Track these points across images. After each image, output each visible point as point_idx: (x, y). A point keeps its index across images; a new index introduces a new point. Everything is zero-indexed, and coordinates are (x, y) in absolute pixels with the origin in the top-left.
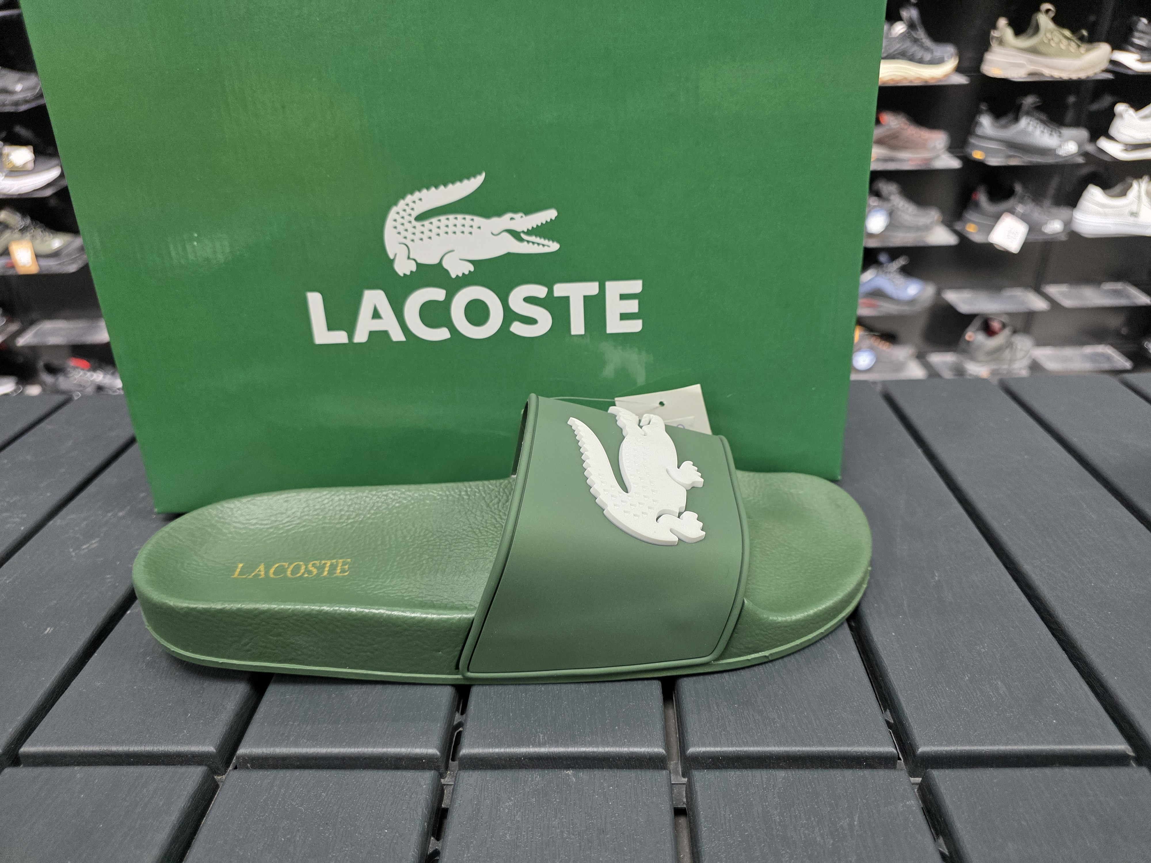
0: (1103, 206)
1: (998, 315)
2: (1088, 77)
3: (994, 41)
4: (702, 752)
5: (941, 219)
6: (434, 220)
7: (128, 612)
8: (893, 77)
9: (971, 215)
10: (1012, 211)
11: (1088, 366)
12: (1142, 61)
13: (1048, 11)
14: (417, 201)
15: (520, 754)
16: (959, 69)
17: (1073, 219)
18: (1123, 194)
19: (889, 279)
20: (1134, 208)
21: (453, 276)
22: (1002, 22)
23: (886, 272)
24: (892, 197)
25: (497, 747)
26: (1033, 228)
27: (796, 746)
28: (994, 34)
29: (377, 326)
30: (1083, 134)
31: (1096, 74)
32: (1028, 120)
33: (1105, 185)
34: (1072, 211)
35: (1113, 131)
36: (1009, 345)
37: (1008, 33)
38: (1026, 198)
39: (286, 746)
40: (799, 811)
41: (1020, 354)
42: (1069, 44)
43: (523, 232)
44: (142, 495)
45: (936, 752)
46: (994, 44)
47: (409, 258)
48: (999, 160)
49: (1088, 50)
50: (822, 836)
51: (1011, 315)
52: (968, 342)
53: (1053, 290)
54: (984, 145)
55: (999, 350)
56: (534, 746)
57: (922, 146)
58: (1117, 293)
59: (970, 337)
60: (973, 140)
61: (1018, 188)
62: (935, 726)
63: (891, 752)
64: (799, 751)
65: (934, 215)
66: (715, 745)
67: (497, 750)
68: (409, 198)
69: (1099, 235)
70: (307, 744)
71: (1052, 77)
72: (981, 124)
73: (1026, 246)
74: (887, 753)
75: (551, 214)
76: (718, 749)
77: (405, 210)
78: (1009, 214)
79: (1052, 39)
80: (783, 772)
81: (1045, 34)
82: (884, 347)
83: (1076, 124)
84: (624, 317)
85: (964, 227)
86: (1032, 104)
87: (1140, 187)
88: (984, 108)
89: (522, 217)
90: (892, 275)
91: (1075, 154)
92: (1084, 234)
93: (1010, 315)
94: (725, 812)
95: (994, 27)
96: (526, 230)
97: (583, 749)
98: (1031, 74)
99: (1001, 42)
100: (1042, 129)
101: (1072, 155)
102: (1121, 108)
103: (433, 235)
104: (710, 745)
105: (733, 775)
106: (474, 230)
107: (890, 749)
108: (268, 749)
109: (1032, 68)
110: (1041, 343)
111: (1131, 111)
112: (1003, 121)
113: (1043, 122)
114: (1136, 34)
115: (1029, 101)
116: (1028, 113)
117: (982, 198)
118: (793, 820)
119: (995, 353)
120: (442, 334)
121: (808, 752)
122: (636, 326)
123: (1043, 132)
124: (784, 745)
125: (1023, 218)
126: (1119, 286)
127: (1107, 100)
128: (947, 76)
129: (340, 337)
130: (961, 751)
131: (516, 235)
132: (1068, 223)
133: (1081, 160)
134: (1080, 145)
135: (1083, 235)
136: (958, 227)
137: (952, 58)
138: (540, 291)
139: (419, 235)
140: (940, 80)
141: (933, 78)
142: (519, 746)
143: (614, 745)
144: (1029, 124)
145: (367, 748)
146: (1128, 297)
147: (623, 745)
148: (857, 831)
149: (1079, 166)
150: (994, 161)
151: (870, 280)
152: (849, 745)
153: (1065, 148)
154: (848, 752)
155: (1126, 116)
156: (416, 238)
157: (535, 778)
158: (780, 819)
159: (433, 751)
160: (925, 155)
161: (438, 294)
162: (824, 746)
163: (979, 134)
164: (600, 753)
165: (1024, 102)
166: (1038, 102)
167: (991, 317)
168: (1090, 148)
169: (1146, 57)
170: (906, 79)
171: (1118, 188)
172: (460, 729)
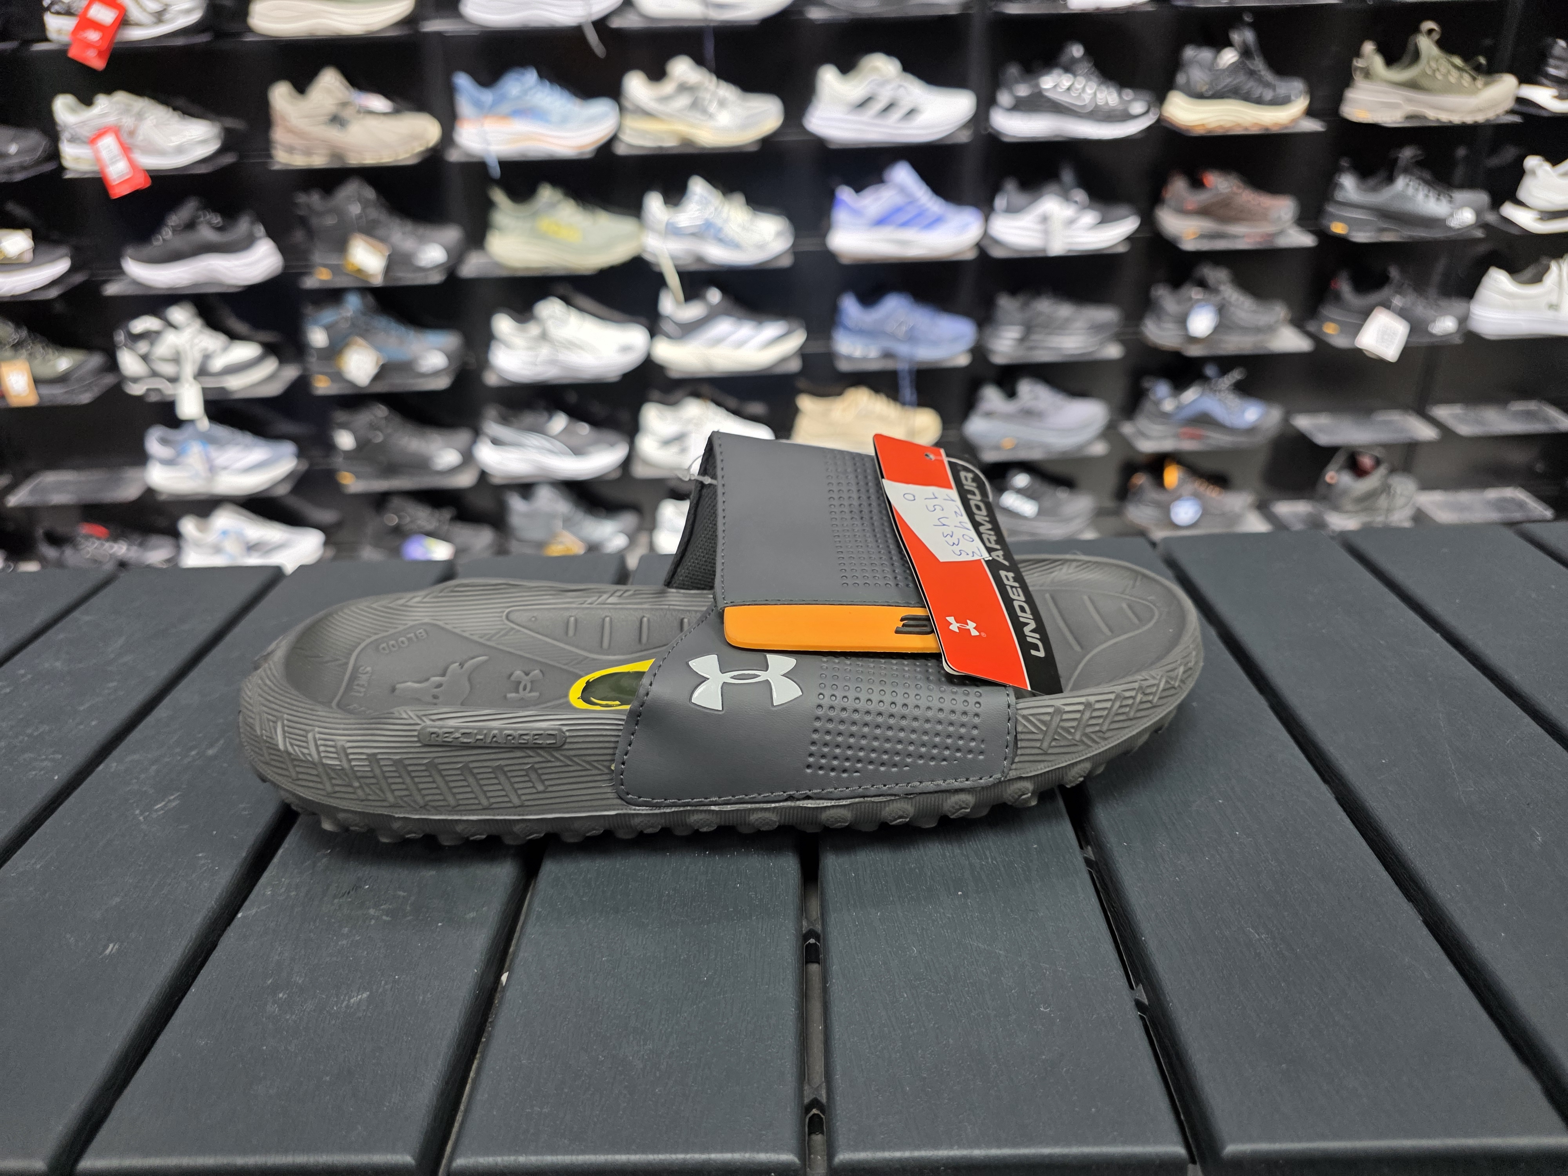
0: (1510, 295)
1: (1370, 447)
2: (1488, 120)
3: (1358, 73)
5: (1289, 317)
8: (1222, 123)
9: (1329, 311)
10: (1386, 305)
11: (1494, 516)
12: (1560, 97)
13: (1430, 32)
15: (937, 1161)
16: (1310, 112)
17: (1471, 315)
18: (1538, 279)
19: (1220, 400)
20: (1554, 299)
22: (1369, 47)
23: (1215, 391)
24: (1222, 288)
25: (898, 1150)
26: (1417, 327)
28: (1358, 63)
30: (1482, 198)
31: (1498, 116)
32: (1407, 180)
33: (1513, 269)
34: (1469, 304)
35: (1523, 193)
36: (1385, 488)
37: (1378, 62)
38: (1406, 286)
39: (536, 1153)
41: (1400, 501)
42: (1461, 77)
46: (1358, 78)
48: (1368, 234)
49: (1486, 84)
51: (1389, 447)
52: (1329, 485)
53: (1444, 412)
54: (1346, 215)
55: (1370, 496)
56: (961, 1146)
57: (1261, 216)
58: (1529, 415)
59: (1332, 478)
60: (1331, 209)
61: (1394, 273)
65: (1279, 311)
66: (1272, 1140)
67: (898, 1154)
69: (1506, 336)
70: (571, 1148)
71: (1438, 120)
72: (1341, 186)
73: (1407, 352)
78: (1384, 308)
79: (1438, 69)
81: (1428, 63)
82: (1213, 494)
83: (1469, 184)
85: (1320, 327)
86: (1412, 158)
87: (1560, 270)
88: (1346, 164)
90: (1222, 394)
91: (1472, 225)
92: (1485, 334)
93: (1386, 446)
95: (1358, 54)
97: (1046, 1151)
98: (1409, 117)
99: (1367, 74)
100: (1426, 192)
101: (1468, 227)
102: (1532, 162)
104: (1260, 1139)
108: (506, 1158)
109: (1411, 109)
110: (1426, 486)
111: (1547, 166)
112: (1371, 182)
113: (1427, 183)
114: (1552, 61)
115: (1407, 153)
116: (1406, 171)
117: (1345, 287)
119: (1367, 500)
123: (1427, 196)
125: (1402, 314)
126: (1532, 405)
127: (1509, 153)
128: (1295, 121)
132: (1463, 320)
133: (1479, 234)
134: (1478, 213)
135: (1484, 336)
136: (1312, 327)
137: (1300, 96)
140: (1286, 127)
141: (1276, 124)
142: (936, 1147)
143: (1097, 1142)
144: (1408, 185)
145: (675, 1153)
146: (1546, 420)
149: (1476, 241)
150: (1361, 237)
151: (1194, 401)
153: (1458, 217)
155: (1540, 173)
159: (788, 1157)
160: (1267, 228)
163: (1340, 200)
164: (1075, 1157)
165: (1400, 155)
166: (1421, 155)
167: (1361, 450)
168: (1491, 218)
169: (1565, 93)
170: (1239, 125)
171: (1529, 272)
172: (815, 1111)
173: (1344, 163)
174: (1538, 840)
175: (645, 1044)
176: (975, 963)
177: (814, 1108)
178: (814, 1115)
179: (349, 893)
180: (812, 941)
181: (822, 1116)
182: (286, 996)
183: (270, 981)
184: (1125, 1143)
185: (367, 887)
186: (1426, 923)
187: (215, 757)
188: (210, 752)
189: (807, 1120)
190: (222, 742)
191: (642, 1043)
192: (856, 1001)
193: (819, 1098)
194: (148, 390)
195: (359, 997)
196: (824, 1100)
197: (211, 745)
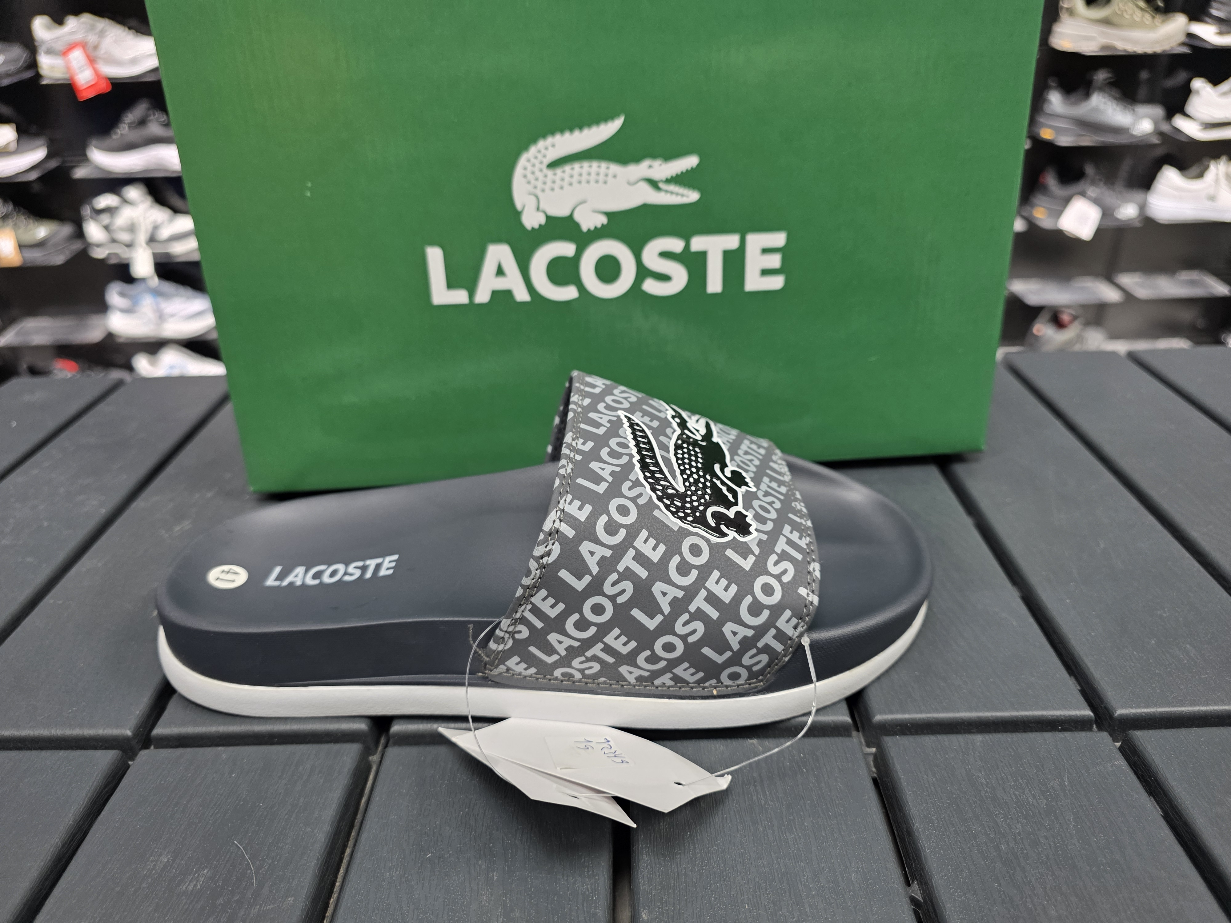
0: (1179, 189)
1: (1068, 307)
2: (1164, 51)
3: (1064, 11)
4: (889, 719)
6: (567, 168)
9: (1039, 199)
10: (1083, 194)
12: (1221, 33)
14: (550, 148)
17: (1147, 202)
18: (1200, 175)
20: (1211, 191)
21: (585, 228)
26: (1107, 213)
27: (989, 710)
28: (1064, 4)
29: (501, 284)
30: (1158, 111)
31: (1172, 48)
32: (1100, 97)
33: (1182, 166)
34: (1146, 195)
35: (1190, 108)
36: (1081, 337)
37: (1080, 3)
38: (1097, 180)
40: (1004, 773)
42: (1143, 16)
43: (662, 181)
45: (1134, 714)
46: (1064, 16)
47: (538, 209)
48: (1069, 139)
49: (1163, 22)
50: (1034, 796)
51: (1084, 307)
52: (1036, 337)
53: (1127, 280)
54: (1052, 124)
55: (1067, 345)
58: (1193, 283)
59: (1038, 331)
60: (1043, 120)
61: (1090, 170)
62: (1129, 689)
63: (1089, 715)
64: (992, 716)
66: (904, 712)
68: (541, 144)
69: (1175, 221)
71: (1125, 51)
72: (1050, 102)
73: (1099, 232)
74: (1084, 716)
75: (691, 162)
76: (907, 716)
77: (536, 158)
78: (1081, 197)
79: (1126, 11)
80: (980, 736)
81: (1118, 5)
83: (1150, 100)
84: (765, 272)
85: (1033, 212)
86: (1105, 80)
87: (1217, 169)
88: (1053, 84)
89: (661, 165)
91: (1150, 134)
92: (1159, 220)
93: (1081, 306)
94: (927, 776)
96: (664, 179)
98: (1104, 48)
99: (1071, 12)
100: (1114, 105)
101: (1147, 134)
102: (1198, 84)
103: (565, 184)
105: (929, 740)
106: (610, 179)
107: (1088, 713)
109: (1104, 41)
110: (1112, 337)
111: (1209, 87)
112: (1073, 98)
113: (1115, 98)
114: (1214, 4)
115: (1101, 76)
116: (1101, 89)
117: (1051, 180)
118: (1000, 782)
119: (1065, 348)
120: (569, 293)
121: (1001, 717)
122: (777, 283)
123: (1116, 109)
124: (976, 711)
125: (1096, 201)
126: (1194, 275)
127: (1182, 76)
129: (460, 297)
130: (1161, 713)
131: (654, 184)
132: (1142, 207)
133: (1155, 140)
134: (1156, 123)
135: (1157, 221)
136: (1028, 213)
138: (676, 245)
139: (549, 184)
144: (1101, 100)
146: (1204, 286)
148: (1069, 791)
149: (1153, 146)
150: (1065, 141)
152: (1043, 709)
153: (1139, 126)
154: (1043, 716)
155: (1203, 91)
156: (547, 187)
157: (719, 748)
158: (986, 781)
161: (567, 249)
162: (1017, 711)
163: (1048, 112)
165: (1095, 78)
166: (1111, 77)
167: (1061, 308)
168: (1165, 127)
169: (1224, 28)
171: (1194, 170)
173: (1052, 82)
174: (1103, 545)
186: (1023, 598)
194: (109, 254)
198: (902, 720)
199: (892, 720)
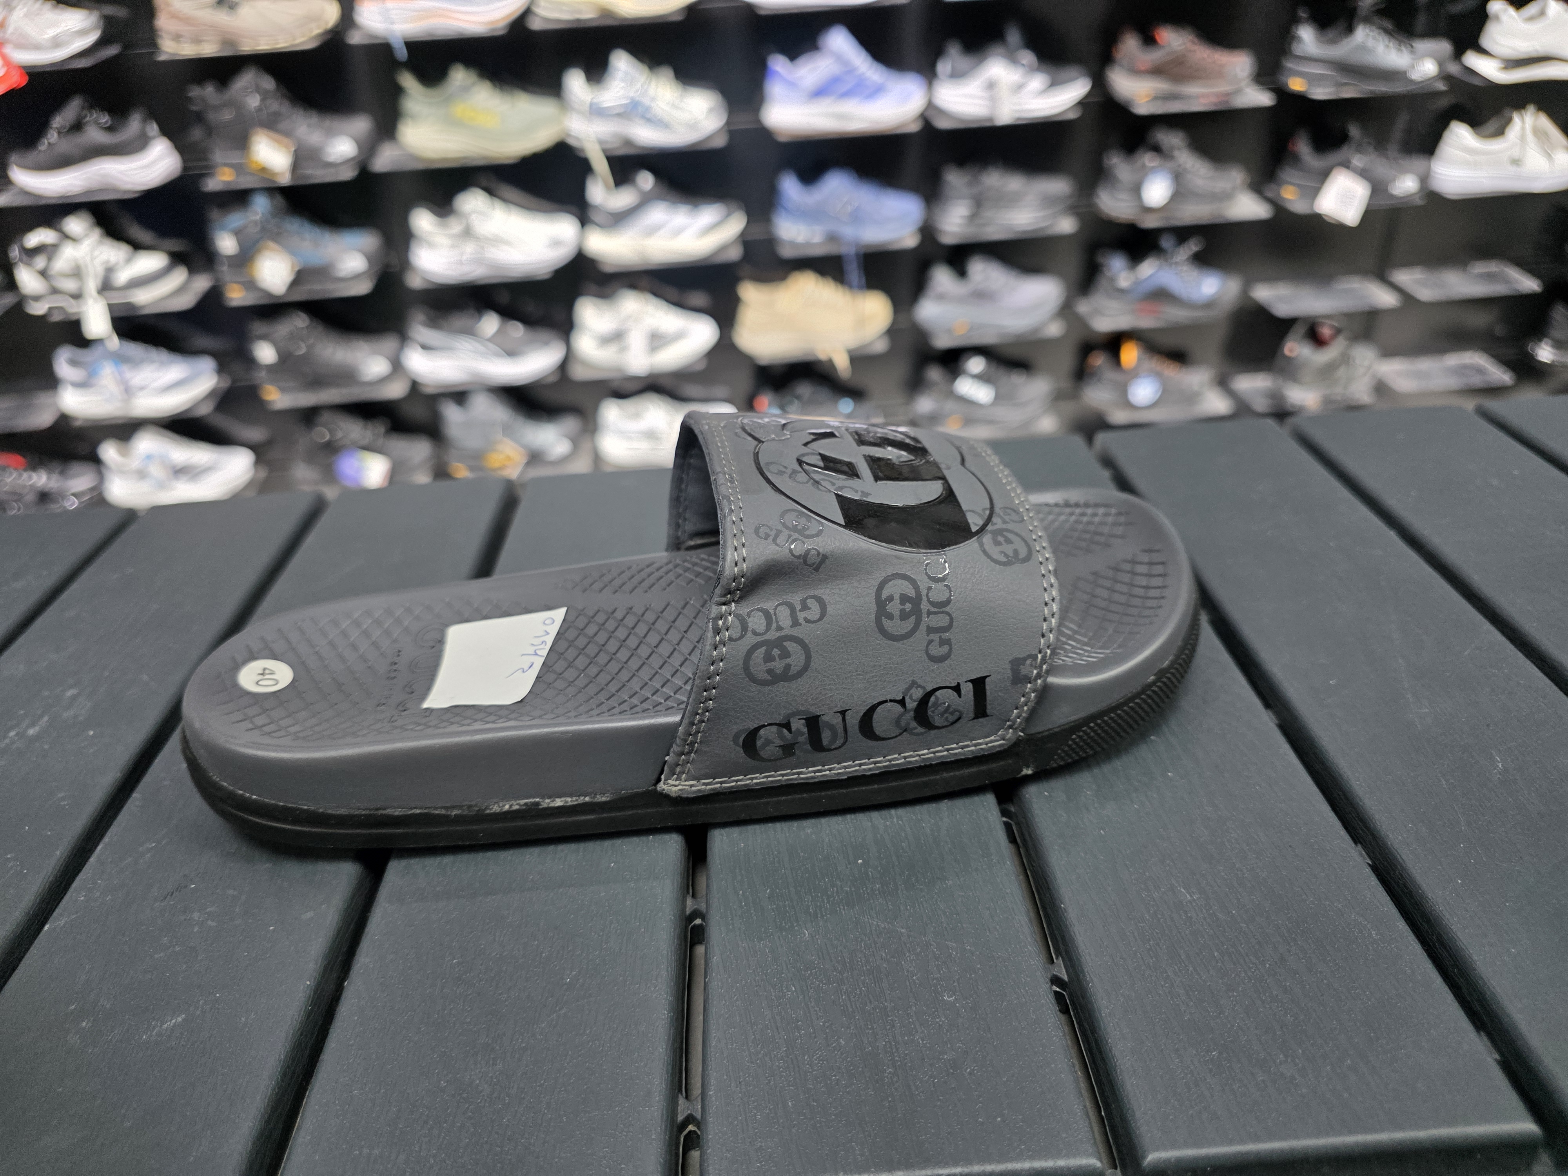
0: (1473, 151)
1: (1329, 317)
4: (1173, 1160)
5: (1247, 181)
7: (46, 927)
9: (1288, 174)
10: (1346, 165)
11: (1454, 383)
17: (1432, 173)
18: (1500, 132)
19: (1177, 273)
20: (1516, 153)
23: (1172, 263)
24: (1176, 153)
26: (1378, 188)
27: (1351, 1132)
30: (1444, 47)
32: (1367, 30)
33: (1475, 122)
34: (1430, 162)
35: (1486, 41)
36: (1345, 359)
38: (1365, 145)
41: (1359, 372)
44: (70, 693)
48: (1327, 90)
51: (1349, 316)
52: (1289, 359)
53: (1405, 277)
54: (1304, 70)
55: (1331, 368)
57: (1217, 74)
58: (1490, 277)
59: (1291, 351)
60: (1289, 64)
61: (1354, 131)
64: (1357, 1144)
65: (1236, 176)
69: (1469, 194)
72: (1299, 39)
73: (1368, 215)
78: (1343, 168)
82: (1171, 371)
83: (1432, 33)
85: (1279, 191)
86: (1373, 6)
87: (1523, 121)
88: (1304, 16)
90: (1180, 267)
91: (1433, 78)
92: (1446, 194)
93: (1346, 315)
100: (1386, 42)
101: (1430, 79)
102: (1497, 7)
104: (1186, 1145)
107: (1528, 1127)
110: (1387, 353)
111: (1511, 11)
112: (1331, 33)
113: (1386, 31)
116: (1367, 20)
117: (1303, 147)
119: (1327, 372)
123: (1388, 47)
124: (1327, 1134)
125: (1363, 174)
126: (1493, 267)
133: (1441, 86)
134: (1441, 64)
135: (1444, 196)
136: (1270, 191)
144: (1368, 35)
146: (1506, 281)
147: (1019, 1158)
149: (1438, 94)
150: (1321, 93)
151: (1151, 276)
153: (1419, 69)
155: (1504, 18)
160: (1223, 88)
163: (1298, 54)
165: (1360, 4)
167: (1319, 320)
168: (1453, 69)
171: (1492, 125)
172: (691, 1127)
173: (1303, 14)
174: (1498, 766)
175: (494, 1064)
176: (873, 946)
177: (690, 1124)
178: (690, 1132)
179: (173, 893)
180: (698, 921)
181: (699, 1133)
182: (90, 1024)
183: (74, 1007)
184: (1032, 1158)
185: (194, 886)
186: (1375, 868)
187: (37, 738)
188: (31, 732)
189: (682, 1139)
190: (46, 719)
191: (491, 1062)
192: (737, 1000)
193: (694, 1114)
194: (50, 309)
195: (174, 1021)
196: (699, 1117)
197: (33, 724)
198: (1196, 1159)
199: (1179, 1160)
